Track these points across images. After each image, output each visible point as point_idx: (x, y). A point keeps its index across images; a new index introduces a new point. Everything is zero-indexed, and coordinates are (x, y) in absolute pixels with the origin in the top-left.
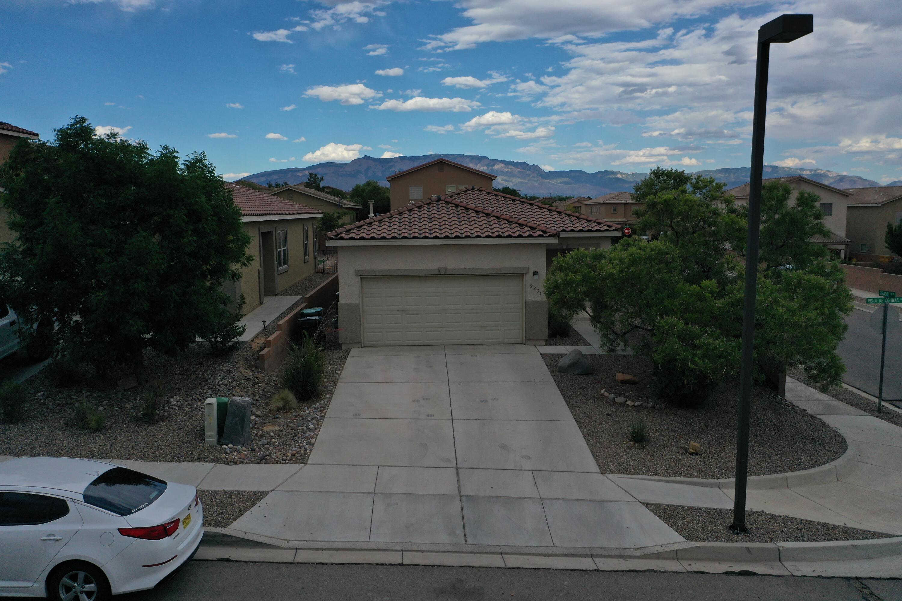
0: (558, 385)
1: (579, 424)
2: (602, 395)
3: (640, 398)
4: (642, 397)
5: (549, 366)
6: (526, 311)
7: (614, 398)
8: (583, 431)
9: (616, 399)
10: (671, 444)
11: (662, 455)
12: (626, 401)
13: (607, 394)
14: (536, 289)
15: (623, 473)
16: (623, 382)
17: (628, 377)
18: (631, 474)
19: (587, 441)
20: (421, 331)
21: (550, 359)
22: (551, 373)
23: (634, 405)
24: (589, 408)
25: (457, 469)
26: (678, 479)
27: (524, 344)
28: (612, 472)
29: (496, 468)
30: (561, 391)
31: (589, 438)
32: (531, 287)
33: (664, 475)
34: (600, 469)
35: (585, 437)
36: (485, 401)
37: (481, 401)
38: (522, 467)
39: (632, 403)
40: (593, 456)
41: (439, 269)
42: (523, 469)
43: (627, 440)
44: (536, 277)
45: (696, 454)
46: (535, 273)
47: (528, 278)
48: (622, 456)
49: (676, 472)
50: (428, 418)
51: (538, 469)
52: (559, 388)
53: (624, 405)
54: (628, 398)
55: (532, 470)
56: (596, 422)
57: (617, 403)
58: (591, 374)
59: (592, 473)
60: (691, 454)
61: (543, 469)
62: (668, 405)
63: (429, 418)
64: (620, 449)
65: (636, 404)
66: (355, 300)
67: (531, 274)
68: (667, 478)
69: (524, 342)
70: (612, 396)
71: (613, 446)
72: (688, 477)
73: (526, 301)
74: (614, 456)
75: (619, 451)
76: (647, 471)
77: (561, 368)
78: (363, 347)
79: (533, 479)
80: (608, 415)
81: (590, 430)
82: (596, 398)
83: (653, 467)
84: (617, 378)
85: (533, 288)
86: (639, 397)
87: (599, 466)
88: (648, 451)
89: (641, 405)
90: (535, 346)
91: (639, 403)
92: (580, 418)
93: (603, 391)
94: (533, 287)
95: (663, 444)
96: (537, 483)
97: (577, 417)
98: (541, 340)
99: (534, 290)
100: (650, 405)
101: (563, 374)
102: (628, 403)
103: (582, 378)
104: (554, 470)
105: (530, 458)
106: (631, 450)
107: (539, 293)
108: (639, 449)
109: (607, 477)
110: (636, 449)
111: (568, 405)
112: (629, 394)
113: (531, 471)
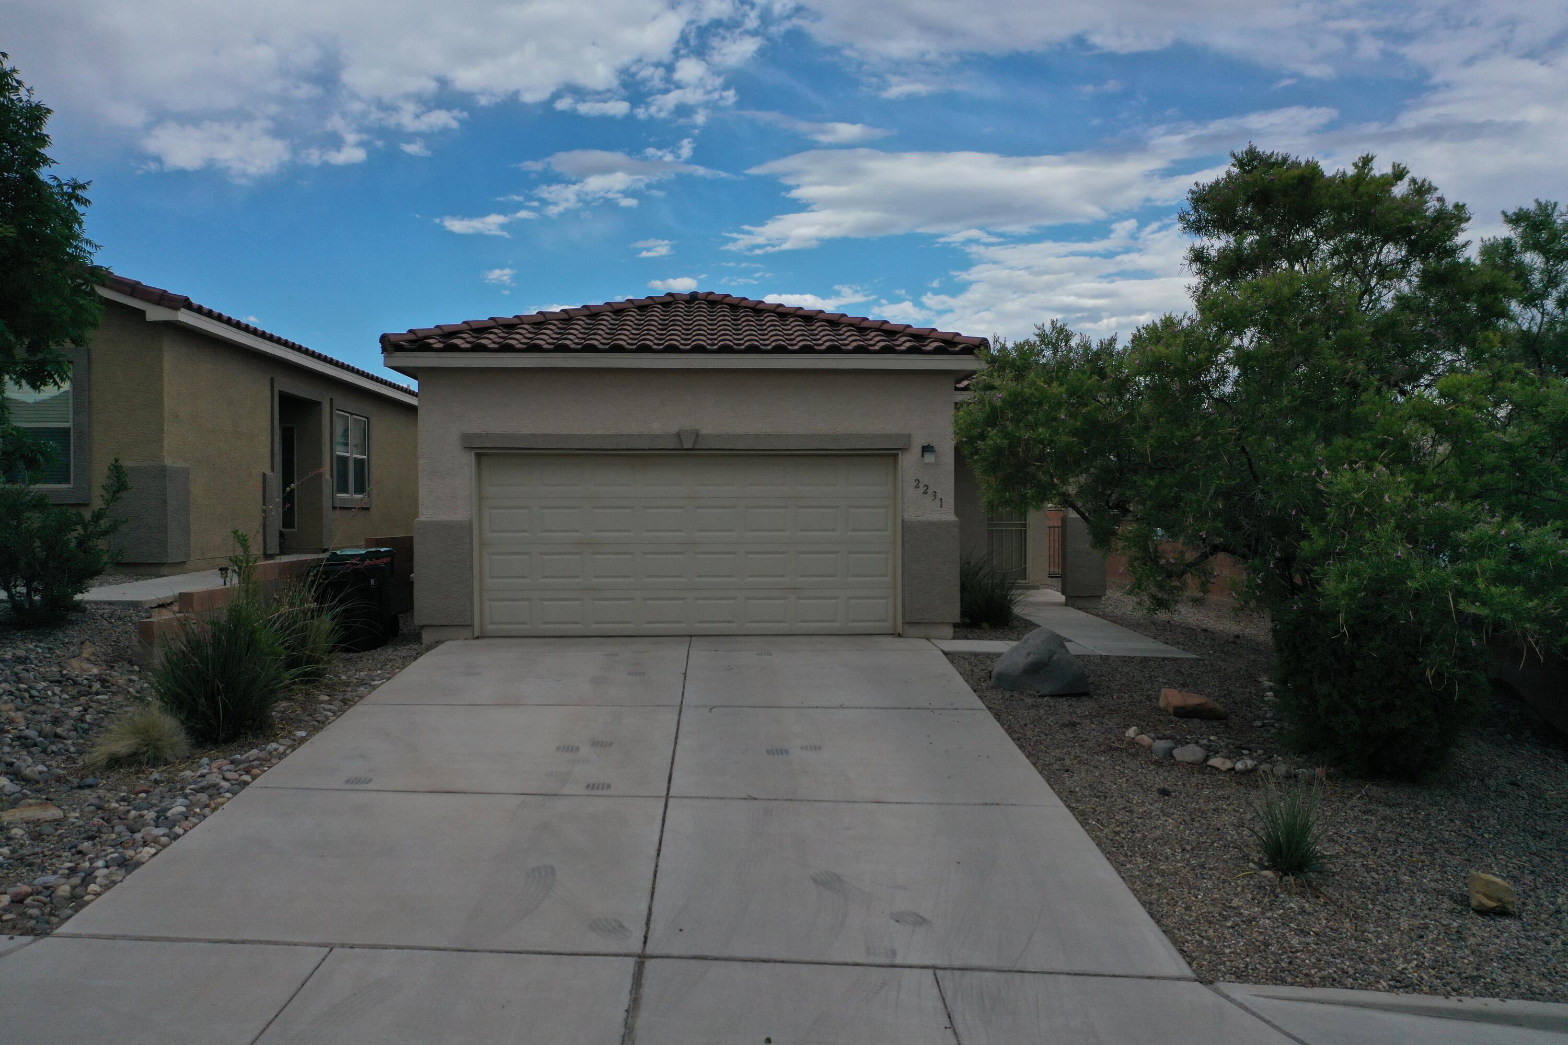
0: (998, 716)
1: (1082, 818)
2: (1133, 742)
3: (1245, 752)
4: (1250, 750)
5: (968, 677)
6: (903, 546)
7: (1171, 749)
8: (1097, 837)
9: (1176, 752)
10: (1399, 882)
11: (1389, 917)
12: (1207, 758)
13: (1145, 739)
14: (930, 491)
15: (1284, 982)
16: (1184, 713)
17: (1194, 700)
18: (1313, 984)
19: (1119, 867)
20: (632, 599)
21: (970, 664)
22: (975, 691)
23: (1233, 769)
24: (1102, 776)
25: (642, 959)
26: (1493, 1004)
27: (900, 636)
28: (1240, 976)
29: (794, 957)
30: (1010, 731)
31: (1122, 858)
32: (917, 487)
33: (1433, 991)
34: (1190, 964)
35: (1109, 855)
36: (784, 752)
37: (768, 752)
38: (894, 953)
39: (1228, 764)
40: (1152, 915)
41: (678, 435)
42: (898, 961)
43: (1251, 865)
44: (929, 458)
45: (1502, 912)
46: (927, 449)
47: (909, 461)
48: (1254, 919)
49: (1475, 980)
50: (588, 792)
51: (958, 963)
52: (1002, 724)
53: (1202, 766)
54: (1211, 751)
55: (935, 968)
56: (1131, 812)
57: (1179, 762)
58: (1086, 694)
59: (1164, 978)
60: (1483, 912)
61: (976, 962)
62: (1332, 770)
63: (594, 792)
64: (1236, 895)
65: (1239, 766)
66: (460, 513)
67: (916, 450)
68: (1452, 1002)
69: (900, 630)
70: (1161, 745)
71: (1210, 884)
72: (1522, 997)
73: (903, 521)
74: (1226, 918)
75: (1236, 902)
76: (1365, 972)
77: (1001, 677)
78: (477, 638)
79: (940, 1004)
80: (1164, 793)
81: (1117, 833)
82: (1116, 749)
83: (1382, 960)
84: (1162, 704)
85: (922, 489)
86: (1240, 747)
87: (1182, 951)
88: (1330, 901)
89: (1254, 770)
90: (928, 639)
91: (1250, 763)
92: (1078, 801)
93: (1131, 732)
94: (921, 485)
95: (1370, 880)
96: (957, 1019)
97: (1068, 797)
98: (942, 623)
99: (925, 493)
100: (1281, 769)
101: (1008, 694)
102: (1215, 762)
103: (1064, 705)
104: (1019, 967)
105: (920, 921)
106: (1277, 897)
107: (938, 501)
108: (1302, 895)
109: (1227, 997)
110: (1289, 893)
111: (1034, 764)
112: (1210, 740)
113: (930, 972)
